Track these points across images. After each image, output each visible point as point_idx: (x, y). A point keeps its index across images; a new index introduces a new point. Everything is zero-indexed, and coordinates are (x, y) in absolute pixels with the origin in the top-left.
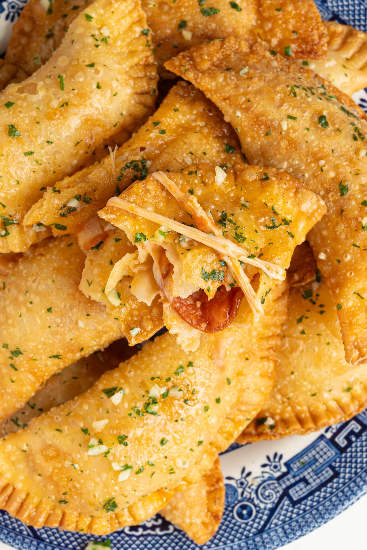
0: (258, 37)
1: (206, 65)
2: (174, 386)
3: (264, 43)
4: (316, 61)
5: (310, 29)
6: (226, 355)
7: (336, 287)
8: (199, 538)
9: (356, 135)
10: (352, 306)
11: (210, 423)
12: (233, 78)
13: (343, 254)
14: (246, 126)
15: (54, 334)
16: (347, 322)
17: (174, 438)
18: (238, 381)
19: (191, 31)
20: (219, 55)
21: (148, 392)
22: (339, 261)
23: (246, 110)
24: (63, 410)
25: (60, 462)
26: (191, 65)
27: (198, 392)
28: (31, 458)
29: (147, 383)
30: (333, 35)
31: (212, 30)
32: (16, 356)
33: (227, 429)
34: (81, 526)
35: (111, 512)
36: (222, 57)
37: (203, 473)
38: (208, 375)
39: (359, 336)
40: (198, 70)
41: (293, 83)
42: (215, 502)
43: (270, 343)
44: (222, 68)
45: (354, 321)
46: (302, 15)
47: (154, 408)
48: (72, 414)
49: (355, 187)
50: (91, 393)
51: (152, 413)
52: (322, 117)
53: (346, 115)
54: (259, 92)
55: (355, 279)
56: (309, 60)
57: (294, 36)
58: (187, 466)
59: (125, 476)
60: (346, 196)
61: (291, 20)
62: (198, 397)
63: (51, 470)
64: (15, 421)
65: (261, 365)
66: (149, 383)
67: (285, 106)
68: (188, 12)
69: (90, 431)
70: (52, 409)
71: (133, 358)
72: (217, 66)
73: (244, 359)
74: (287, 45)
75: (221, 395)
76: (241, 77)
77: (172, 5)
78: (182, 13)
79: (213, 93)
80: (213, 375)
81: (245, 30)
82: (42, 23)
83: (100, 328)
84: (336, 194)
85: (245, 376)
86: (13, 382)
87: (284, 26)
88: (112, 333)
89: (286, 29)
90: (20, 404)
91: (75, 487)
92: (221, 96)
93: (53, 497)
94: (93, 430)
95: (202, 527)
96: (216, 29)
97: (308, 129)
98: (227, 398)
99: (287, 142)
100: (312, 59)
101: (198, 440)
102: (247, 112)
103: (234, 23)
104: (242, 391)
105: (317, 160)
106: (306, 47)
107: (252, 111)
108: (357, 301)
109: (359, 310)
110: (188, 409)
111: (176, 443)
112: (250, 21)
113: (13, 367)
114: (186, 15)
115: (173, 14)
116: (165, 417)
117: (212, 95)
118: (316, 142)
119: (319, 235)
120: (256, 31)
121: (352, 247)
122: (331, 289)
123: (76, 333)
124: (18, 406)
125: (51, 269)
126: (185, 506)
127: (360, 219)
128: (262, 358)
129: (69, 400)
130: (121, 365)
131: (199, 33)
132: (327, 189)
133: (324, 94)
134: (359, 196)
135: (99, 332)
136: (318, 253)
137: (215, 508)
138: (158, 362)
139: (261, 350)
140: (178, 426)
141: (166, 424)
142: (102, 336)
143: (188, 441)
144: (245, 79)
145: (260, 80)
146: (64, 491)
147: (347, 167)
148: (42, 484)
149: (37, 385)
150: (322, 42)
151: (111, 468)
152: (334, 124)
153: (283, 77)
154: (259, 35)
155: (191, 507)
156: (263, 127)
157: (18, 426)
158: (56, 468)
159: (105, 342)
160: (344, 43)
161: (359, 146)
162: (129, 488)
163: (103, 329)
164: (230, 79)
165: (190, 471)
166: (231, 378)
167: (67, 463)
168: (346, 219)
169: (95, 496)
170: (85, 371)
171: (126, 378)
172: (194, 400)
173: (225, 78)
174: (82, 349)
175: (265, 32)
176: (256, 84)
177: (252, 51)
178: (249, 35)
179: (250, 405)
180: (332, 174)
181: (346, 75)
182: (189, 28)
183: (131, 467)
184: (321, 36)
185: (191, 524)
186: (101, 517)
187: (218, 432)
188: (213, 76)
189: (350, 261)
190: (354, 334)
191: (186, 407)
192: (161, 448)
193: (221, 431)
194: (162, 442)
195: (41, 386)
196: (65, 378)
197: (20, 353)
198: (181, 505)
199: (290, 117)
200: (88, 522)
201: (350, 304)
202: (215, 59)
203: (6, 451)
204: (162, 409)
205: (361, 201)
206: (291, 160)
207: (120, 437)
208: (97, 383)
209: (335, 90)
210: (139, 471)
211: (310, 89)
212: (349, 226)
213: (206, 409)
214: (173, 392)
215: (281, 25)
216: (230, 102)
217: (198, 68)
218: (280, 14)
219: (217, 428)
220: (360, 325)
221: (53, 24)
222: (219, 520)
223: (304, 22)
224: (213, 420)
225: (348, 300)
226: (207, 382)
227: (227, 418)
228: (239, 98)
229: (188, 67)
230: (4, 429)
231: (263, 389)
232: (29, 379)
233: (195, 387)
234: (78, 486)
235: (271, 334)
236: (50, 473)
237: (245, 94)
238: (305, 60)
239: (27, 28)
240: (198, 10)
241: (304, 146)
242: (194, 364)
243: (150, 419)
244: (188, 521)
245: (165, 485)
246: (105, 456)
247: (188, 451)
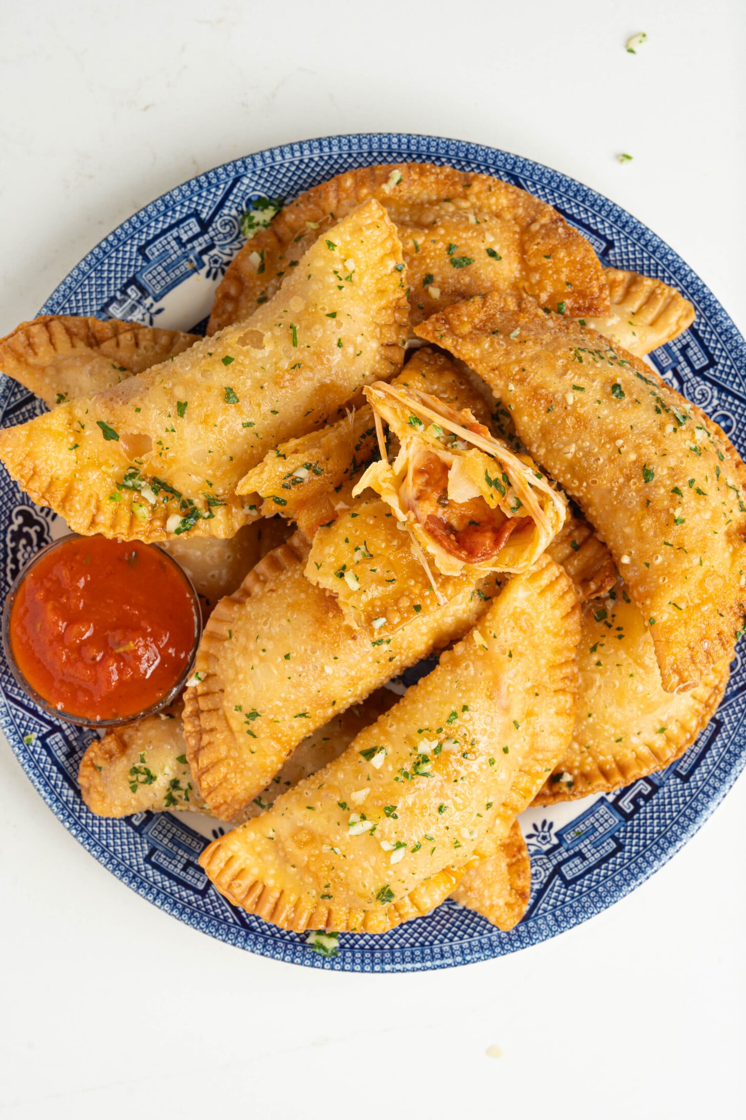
0: (523, 292)
1: (466, 329)
2: (448, 738)
3: (531, 299)
4: (597, 319)
5: (587, 280)
6: (509, 693)
7: (646, 598)
8: (504, 923)
9: (659, 406)
10: (668, 620)
11: (499, 779)
12: (501, 342)
13: (652, 556)
14: (522, 402)
15: (296, 686)
16: (663, 639)
17: (455, 803)
18: (528, 722)
19: (440, 287)
20: (482, 316)
21: (415, 748)
22: (647, 565)
23: (522, 381)
24: (314, 782)
25: (316, 847)
26: (448, 329)
27: (478, 742)
28: (280, 845)
29: (414, 737)
30: (612, 285)
31: (465, 285)
32: (253, 720)
33: (523, 785)
34: (353, 925)
35: (387, 903)
36: (484, 318)
37: (499, 842)
38: (489, 719)
39: (679, 657)
40: (456, 335)
41: (577, 346)
42: (519, 876)
43: (564, 671)
44: (486, 331)
45: (672, 638)
46: (577, 262)
47: (426, 768)
48: (325, 786)
49: (662, 470)
50: (346, 758)
51: (425, 775)
52: (616, 387)
53: (644, 383)
54: (535, 358)
55: (669, 586)
56: (586, 319)
57: (569, 289)
58: (475, 836)
59: (398, 856)
60: (652, 483)
61: (564, 270)
62: (479, 747)
63: (306, 858)
64: (257, 801)
65: (555, 700)
66: (416, 738)
67: (569, 375)
68: (434, 263)
69: (349, 805)
70: (300, 783)
71: (394, 708)
72: (480, 329)
73: (533, 695)
74: (560, 301)
75: (507, 743)
76: (513, 341)
77: (415, 255)
78: (427, 265)
79: (478, 362)
80: (495, 719)
81: (507, 283)
82: (252, 285)
83: (353, 673)
84: (639, 481)
85: (537, 715)
86: (253, 753)
87: (555, 276)
88: (369, 679)
89: (558, 280)
90: (265, 781)
91: (339, 877)
92: (488, 366)
93: (314, 892)
94: (353, 803)
95: (506, 909)
96: (470, 283)
97: (599, 402)
98: (517, 746)
99: (573, 419)
100: (592, 316)
101: (486, 802)
102: (522, 384)
103: (492, 275)
104: (534, 735)
105: (613, 439)
106: (584, 303)
107: (529, 383)
108: (674, 613)
109: (676, 624)
110: (468, 765)
111: (458, 809)
112: (512, 272)
113: (250, 733)
114: (432, 268)
115: (417, 267)
116: (440, 777)
117: (476, 365)
118: (611, 418)
119: (620, 534)
120: (521, 285)
121: (664, 546)
122: (639, 601)
123: (324, 682)
124: (263, 783)
125: (285, 606)
126: (481, 885)
127: (671, 510)
128: (555, 691)
129: (321, 768)
130: (381, 718)
131: (449, 290)
132: (627, 475)
133: (615, 358)
134: (668, 482)
135: (352, 679)
136: (620, 556)
137: (520, 883)
138: (425, 709)
139: (554, 681)
140: (459, 787)
141: (442, 786)
142: (357, 684)
143: (474, 804)
144: (516, 343)
145: (535, 343)
146: (326, 883)
147: (650, 447)
148: (298, 877)
149: (284, 754)
150: (603, 296)
151: (380, 848)
152: (631, 394)
153: (563, 340)
154: (524, 289)
155: (490, 885)
156: (542, 401)
157: (263, 807)
158: (313, 856)
159: (362, 692)
160: (627, 294)
161: (663, 420)
162: (405, 871)
163: (356, 673)
164: (498, 343)
165: (481, 842)
166: (518, 720)
167: (326, 848)
168: (654, 511)
169: (364, 886)
170: (337, 729)
171: (387, 734)
172: (474, 753)
173: (492, 344)
174: (334, 703)
175: (531, 285)
176: (531, 350)
177: (521, 309)
178: (512, 289)
179: (548, 751)
180: (633, 457)
181: (634, 334)
182: (437, 284)
183: (405, 845)
184: (601, 289)
185: (492, 906)
186: (376, 911)
187: (511, 789)
188: (477, 343)
189: (662, 564)
190: (673, 654)
191: (466, 762)
192: (440, 816)
193: (514, 787)
194: (441, 809)
195: (288, 755)
196: (313, 741)
197: (258, 715)
198: (477, 884)
199: (576, 388)
200: (361, 919)
201: (665, 617)
202: (476, 321)
203: (249, 840)
204: (435, 767)
205: (671, 488)
206: (580, 442)
207: (387, 808)
208: (352, 744)
209: (626, 354)
210: (417, 848)
211: (598, 352)
212: (658, 519)
213: (492, 762)
214: (447, 746)
215: (552, 275)
216: (500, 372)
217: (457, 332)
218: (549, 262)
219: (510, 784)
220: (679, 643)
221: (266, 285)
222: (526, 898)
223: (580, 270)
224: (502, 776)
225: (662, 612)
226: (488, 728)
227: (520, 771)
228: (512, 367)
229: (445, 331)
230: (246, 813)
231: (562, 730)
232: (272, 747)
233: (474, 736)
234: (342, 875)
235: (563, 660)
236: (305, 862)
237: (518, 361)
238: (581, 319)
239: (233, 291)
240: (448, 261)
241: (595, 424)
242: (470, 708)
243: (422, 783)
244: (488, 903)
245: (451, 862)
246: (372, 835)
247: (474, 816)
